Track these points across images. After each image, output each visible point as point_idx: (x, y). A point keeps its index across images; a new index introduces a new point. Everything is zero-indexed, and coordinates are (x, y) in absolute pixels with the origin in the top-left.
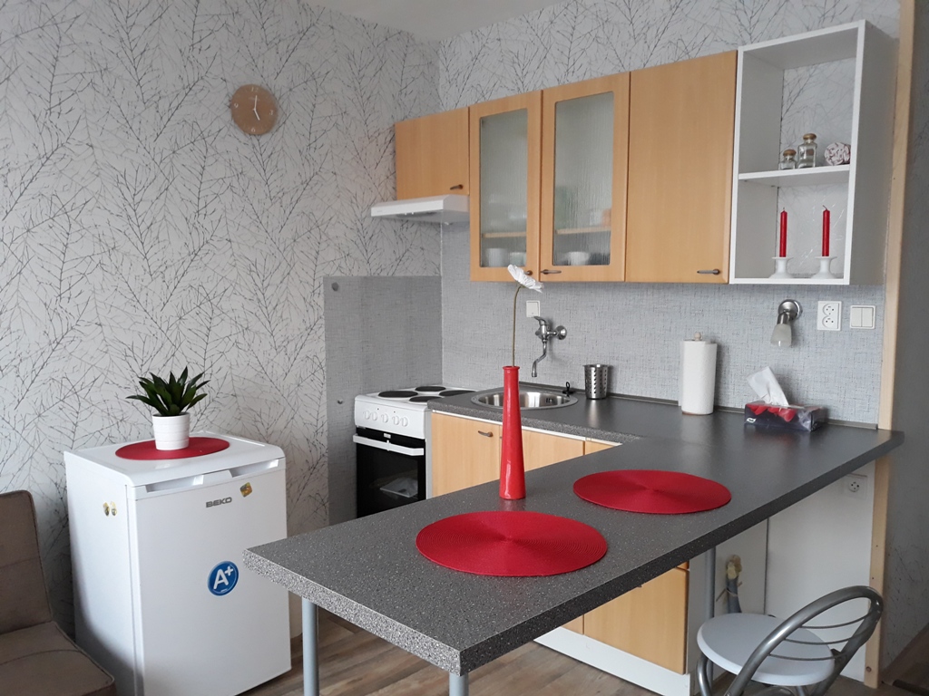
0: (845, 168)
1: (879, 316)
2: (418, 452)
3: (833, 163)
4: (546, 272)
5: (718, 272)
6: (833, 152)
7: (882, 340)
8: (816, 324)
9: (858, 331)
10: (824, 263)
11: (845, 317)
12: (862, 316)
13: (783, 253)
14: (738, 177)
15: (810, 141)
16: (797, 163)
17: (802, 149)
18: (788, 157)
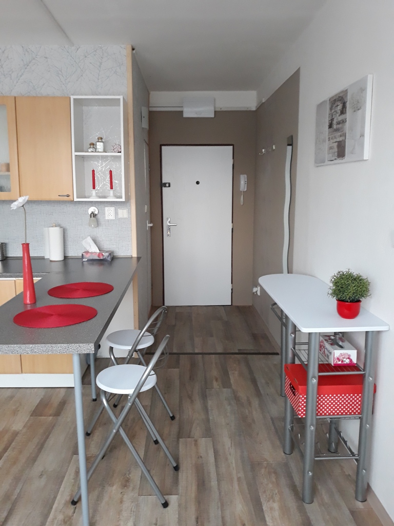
0: (119, 154)
1: (129, 212)
3: (115, 152)
5: (68, 196)
6: (115, 147)
7: (131, 222)
8: (105, 217)
9: (122, 219)
10: (111, 192)
11: (116, 213)
12: (123, 213)
13: (94, 188)
14: (74, 154)
15: (100, 140)
16: (96, 149)
17: (98, 143)
18: (92, 146)
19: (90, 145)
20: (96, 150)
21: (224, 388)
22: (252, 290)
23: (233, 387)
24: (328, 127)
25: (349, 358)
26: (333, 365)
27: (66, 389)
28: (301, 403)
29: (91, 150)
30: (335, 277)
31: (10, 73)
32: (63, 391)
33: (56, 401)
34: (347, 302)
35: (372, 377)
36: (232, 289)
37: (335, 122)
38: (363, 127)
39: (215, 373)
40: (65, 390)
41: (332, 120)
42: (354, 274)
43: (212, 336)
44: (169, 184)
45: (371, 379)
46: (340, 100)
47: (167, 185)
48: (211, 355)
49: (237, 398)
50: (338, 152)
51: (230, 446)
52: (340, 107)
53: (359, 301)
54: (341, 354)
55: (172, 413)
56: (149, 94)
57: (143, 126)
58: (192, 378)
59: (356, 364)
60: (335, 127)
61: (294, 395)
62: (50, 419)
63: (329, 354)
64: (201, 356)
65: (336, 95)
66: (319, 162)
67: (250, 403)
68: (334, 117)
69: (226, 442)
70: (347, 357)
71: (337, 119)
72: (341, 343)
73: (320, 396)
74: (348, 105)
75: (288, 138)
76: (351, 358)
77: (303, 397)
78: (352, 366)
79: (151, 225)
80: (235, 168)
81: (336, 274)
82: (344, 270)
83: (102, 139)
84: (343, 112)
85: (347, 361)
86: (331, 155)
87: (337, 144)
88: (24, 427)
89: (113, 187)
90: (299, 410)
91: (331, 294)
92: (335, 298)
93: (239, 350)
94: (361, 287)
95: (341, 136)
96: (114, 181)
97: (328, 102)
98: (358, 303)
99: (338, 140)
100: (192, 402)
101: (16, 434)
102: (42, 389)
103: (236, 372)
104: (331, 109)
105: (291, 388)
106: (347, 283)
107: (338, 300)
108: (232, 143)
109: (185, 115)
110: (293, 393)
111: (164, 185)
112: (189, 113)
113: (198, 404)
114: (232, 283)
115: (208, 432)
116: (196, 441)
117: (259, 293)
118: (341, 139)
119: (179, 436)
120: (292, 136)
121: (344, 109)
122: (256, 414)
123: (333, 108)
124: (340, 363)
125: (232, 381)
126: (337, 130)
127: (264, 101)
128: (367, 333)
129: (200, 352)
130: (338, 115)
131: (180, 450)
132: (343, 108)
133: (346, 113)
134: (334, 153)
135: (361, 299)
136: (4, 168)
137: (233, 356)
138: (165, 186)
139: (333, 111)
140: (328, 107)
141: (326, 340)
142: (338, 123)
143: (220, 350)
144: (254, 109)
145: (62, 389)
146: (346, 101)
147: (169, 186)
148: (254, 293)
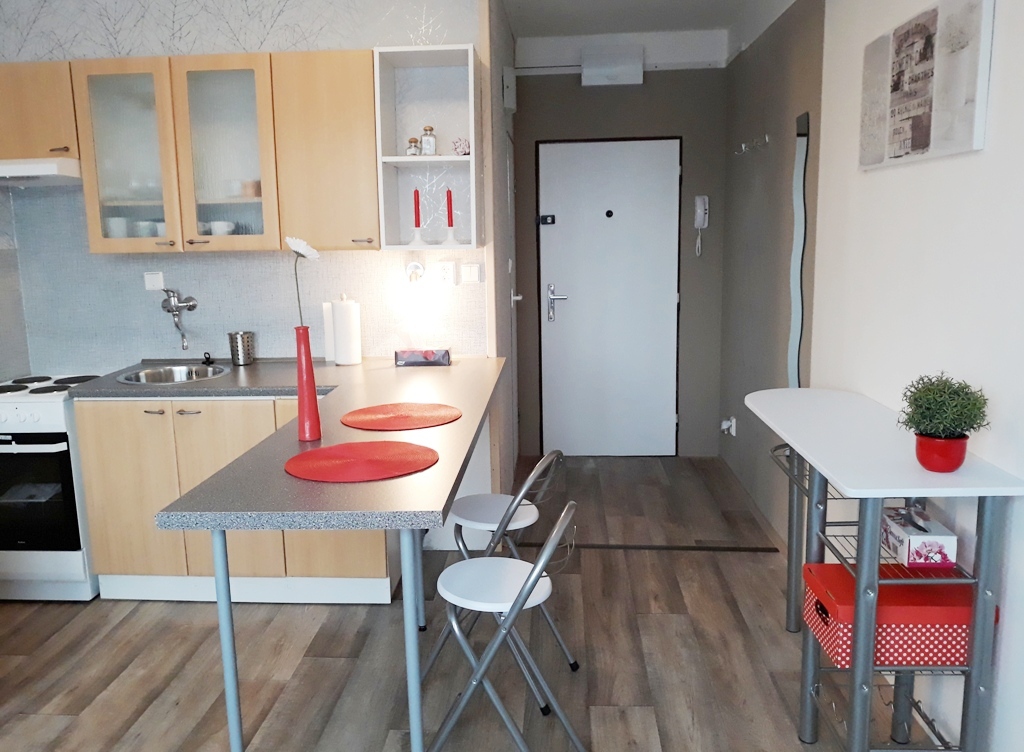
0: (466, 158)
2: (61, 447)
3: (457, 154)
4: (191, 243)
5: (370, 241)
6: (457, 145)
9: (468, 285)
10: (451, 231)
11: (458, 274)
12: (471, 272)
13: (418, 224)
14: (381, 159)
15: (429, 133)
16: (421, 149)
17: (424, 138)
18: (413, 144)
19: (411, 142)
20: (421, 152)
21: (673, 613)
22: (720, 426)
23: (690, 610)
24: (889, 89)
25: (940, 552)
26: (906, 565)
27: (368, 608)
28: (841, 639)
29: (413, 150)
30: (913, 389)
31: (260, 9)
32: (362, 613)
33: (351, 631)
34: (940, 437)
35: (992, 592)
36: (677, 424)
37: (906, 78)
38: (973, 83)
39: (652, 584)
40: (366, 609)
41: (901, 74)
42: (954, 381)
43: (641, 514)
44: (553, 217)
45: (989, 593)
46: (920, 32)
47: (549, 220)
48: (642, 551)
49: (698, 634)
50: (913, 139)
51: (690, 722)
52: (919, 45)
53: (965, 437)
54: (924, 543)
55: (573, 656)
56: (515, 42)
57: (506, 106)
58: (608, 592)
59: (956, 564)
60: (906, 88)
61: (826, 624)
62: (341, 663)
63: (898, 544)
64: (621, 551)
65: (910, 22)
66: (870, 160)
67: (726, 643)
68: (904, 67)
69: (682, 715)
70: (937, 549)
71: (912, 72)
72: (921, 523)
73: (880, 626)
74: (937, 42)
75: (799, 120)
76: (945, 551)
77: (845, 627)
78: (945, 569)
79: (519, 298)
80: (683, 183)
81: (915, 383)
82: (933, 373)
83: (431, 129)
84: (927, 54)
85: (938, 558)
86: (896, 146)
87: (910, 122)
88: (294, 676)
89: (454, 223)
90: (838, 653)
91: (906, 423)
92: (913, 429)
93: (696, 541)
94: (969, 407)
95: (919, 105)
96: (454, 211)
97: (892, 37)
98: (961, 441)
99: (913, 113)
100: (610, 637)
101: (281, 689)
102: (324, 607)
103: (696, 585)
104: (898, 52)
105: (818, 612)
106: (939, 400)
107: (920, 434)
108: (678, 135)
109: (585, 82)
110: (823, 619)
111: (544, 221)
112: (592, 77)
113: (623, 642)
114: (677, 413)
115: (648, 696)
116: (623, 713)
117: (733, 432)
118: (920, 112)
119: (590, 701)
120: (808, 114)
121: (929, 50)
122: (740, 666)
123: (903, 49)
124: (922, 560)
125: (687, 600)
126: (912, 95)
127: (743, 49)
128: (982, 500)
129: (620, 543)
130: (913, 63)
131: (593, 728)
132: (925, 49)
133: (932, 56)
134: (906, 139)
135: (967, 433)
136: (251, 191)
137: (686, 553)
138: (545, 223)
139: (903, 55)
140: (891, 48)
141: (889, 516)
142: (914, 80)
143: (659, 541)
144: (723, 65)
145: (360, 608)
146: (932, 31)
147: (553, 222)
148: (723, 432)
